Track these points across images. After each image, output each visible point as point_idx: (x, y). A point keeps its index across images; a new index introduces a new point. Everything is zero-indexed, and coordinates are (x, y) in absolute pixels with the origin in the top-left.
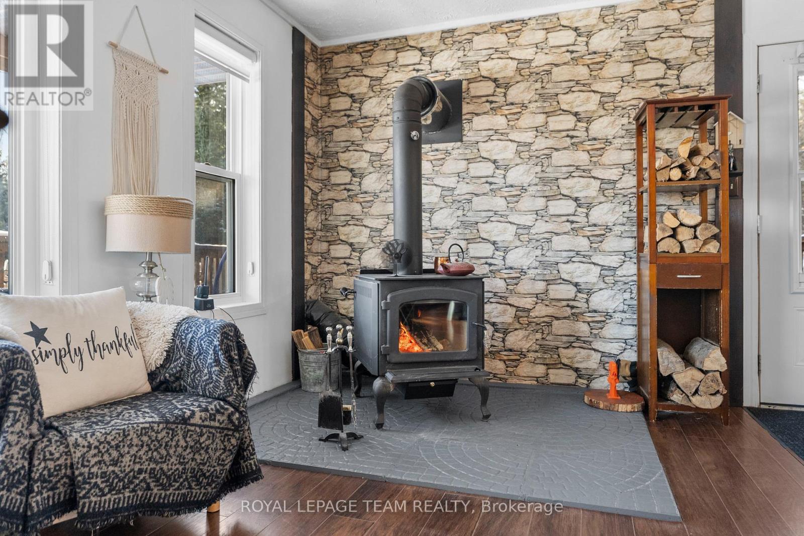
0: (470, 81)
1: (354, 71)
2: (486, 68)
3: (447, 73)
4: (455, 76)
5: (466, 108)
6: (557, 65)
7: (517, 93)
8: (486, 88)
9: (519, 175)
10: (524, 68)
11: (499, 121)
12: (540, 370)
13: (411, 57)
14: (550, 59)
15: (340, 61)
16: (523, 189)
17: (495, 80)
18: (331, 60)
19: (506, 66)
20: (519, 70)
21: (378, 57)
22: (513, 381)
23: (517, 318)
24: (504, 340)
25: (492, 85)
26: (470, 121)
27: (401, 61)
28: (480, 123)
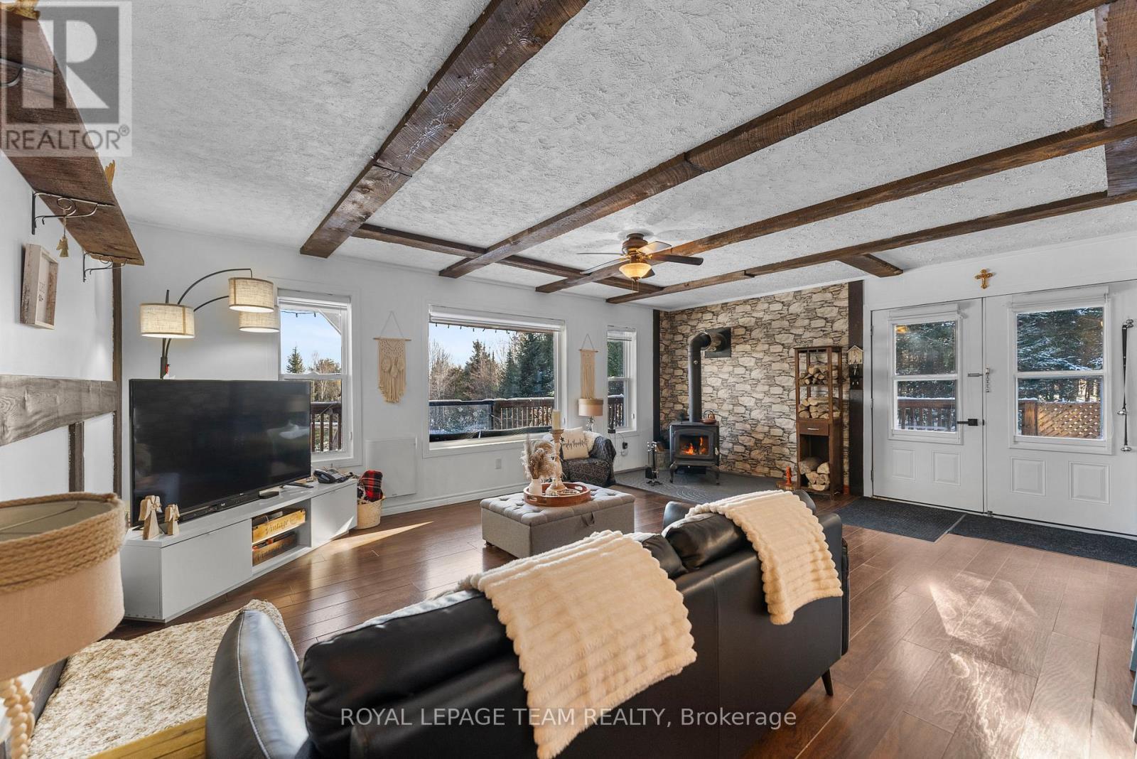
0: (735, 328)
1: (685, 323)
2: (742, 321)
3: (724, 324)
4: (728, 325)
5: (732, 341)
6: (774, 320)
7: (755, 334)
8: (741, 331)
9: (756, 374)
10: (759, 323)
11: (748, 347)
12: (766, 470)
13: (708, 316)
14: (770, 317)
15: (678, 318)
16: (759, 381)
17: (746, 327)
18: (674, 317)
19: (750, 320)
20: (756, 323)
21: (694, 316)
22: (754, 474)
23: (756, 444)
24: (750, 454)
25: (744, 330)
26: (735, 347)
27: (704, 318)
28: (739, 348)
